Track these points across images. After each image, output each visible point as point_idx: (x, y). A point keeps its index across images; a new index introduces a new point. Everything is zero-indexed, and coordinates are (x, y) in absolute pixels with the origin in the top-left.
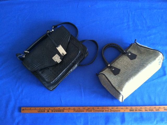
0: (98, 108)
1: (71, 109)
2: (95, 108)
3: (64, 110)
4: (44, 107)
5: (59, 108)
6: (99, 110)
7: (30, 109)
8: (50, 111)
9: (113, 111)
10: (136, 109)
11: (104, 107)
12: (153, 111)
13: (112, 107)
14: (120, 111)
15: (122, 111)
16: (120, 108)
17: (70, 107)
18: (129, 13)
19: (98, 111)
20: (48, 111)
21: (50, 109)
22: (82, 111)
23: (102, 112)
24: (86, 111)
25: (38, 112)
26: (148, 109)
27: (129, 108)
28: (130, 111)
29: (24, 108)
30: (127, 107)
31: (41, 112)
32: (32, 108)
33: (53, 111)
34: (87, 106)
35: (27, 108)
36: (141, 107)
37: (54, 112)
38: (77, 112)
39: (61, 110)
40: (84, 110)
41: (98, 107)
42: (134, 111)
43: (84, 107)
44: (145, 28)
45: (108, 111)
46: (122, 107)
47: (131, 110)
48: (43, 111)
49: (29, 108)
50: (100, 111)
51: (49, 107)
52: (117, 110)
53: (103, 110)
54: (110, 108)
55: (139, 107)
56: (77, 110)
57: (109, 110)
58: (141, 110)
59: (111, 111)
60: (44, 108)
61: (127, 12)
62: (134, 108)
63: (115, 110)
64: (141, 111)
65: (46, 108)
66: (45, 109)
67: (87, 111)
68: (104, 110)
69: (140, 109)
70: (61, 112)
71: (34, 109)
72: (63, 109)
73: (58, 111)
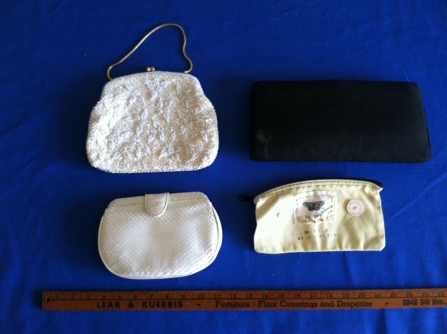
0: (298, 295)
1: (206, 296)
2: (286, 293)
3: (184, 302)
4: (116, 290)
5: (167, 296)
6: (301, 301)
7: (73, 299)
8: (138, 306)
9: (348, 304)
10: (423, 296)
11: (318, 294)
13: (344, 292)
14: (370, 304)
15: (378, 304)
16: (373, 296)
17: (203, 292)
19: (297, 305)
20: (131, 305)
21: (136, 298)
22: (242, 305)
23: (310, 309)
24: (257, 305)
25: (98, 307)
27: (403, 293)
28: (404, 305)
29: (52, 295)
30: (396, 291)
31: (109, 306)
32: (78, 296)
33: (148, 304)
34: (259, 289)
35: (61, 295)
36: (441, 290)
37: (149, 309)
38: (225, 309)
39: (173, 301)
40: (250, 302)
41: (296, 292)
42: (419, 304)
43: (248, 292)
45: (329, 305)
46: (377, 292)
47: (406, 303)
48: (114, 305)
49: (68, 295)
50: (306, 305)
51: (135, 293)
52: (361, 300)
53: (314, 301)
54: (339, 294)
55: (433, 293)
56: (226, 301)
57: (335, 303)
58: (441, 302)
59: (340, 304)
60: (116, 295)
62: (417, 294)
63: (355, 301)
64: (439, 306)
65: (124, 295)
67: (259, 306)
68: (319, 302)
69: (439, 296)
70: (174, 309)
71: (86, 297)
72: (179, 296)
73: (164, 305)
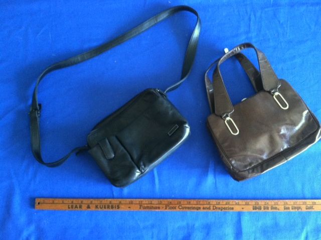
0: (190, 202)
1: (134, 202)
2: (182, 202)
3: (121, 206)
4: (79, 198)
5: (110, 202)
6: (190, 206)
7: (53, 203)
8: (93, 208)
9: (219, 208)
10: (265, 205)
11: (202, 202)
12: (300, 210)
13: (217, 201)
14: (233, 209)
15: (237, 208)
16: (234, 203)
17: (132, 200)
18: (250, 15)
19: (189, 208)
20: (88, 207)
21: (91, 203)
22: (156, 208)
23: (196, 211)
24: (165, 208)
25: (69, 208)
26: (290, 207)
27: (253, 202)
28: (253, 209)
29: (41, 200)
30: (248, 201)
31: (75, 207)
32: (56, 201)
33: (99, 207)
34: (166, 198)
35: (47, 201)
36: (276, 201)
37: (100, 210)
38: (145, 210)
39: (114, 205)
40: (161, 206)
41: (188, 201)
42: (262, 210)
43: (160, 200)
44: (282, 44)
45: (208, 209)
46: (237, 201)
47: (255, 208)
48: (78, 207)
49: (51, 200)
50: (194, 208)
51: (92, 200)
52: (227, 206)
53: (199, 206)
54: (214, 202)
55: (271, 203)
56: (146, 205)
57: (212, 208)
58: (276, 208)
59: (214, 208)
60: (80, 201)
61: (246, 11)
62: (261, 203)
63: (223, 206)
64: (275, 210)
65: (85, 201)
66: (82, 202)
68: (202, 207)
69: (275, 205)
70: (114, 210)
71: (61, 202)
72: (118, 202)
73: (108, 207)
